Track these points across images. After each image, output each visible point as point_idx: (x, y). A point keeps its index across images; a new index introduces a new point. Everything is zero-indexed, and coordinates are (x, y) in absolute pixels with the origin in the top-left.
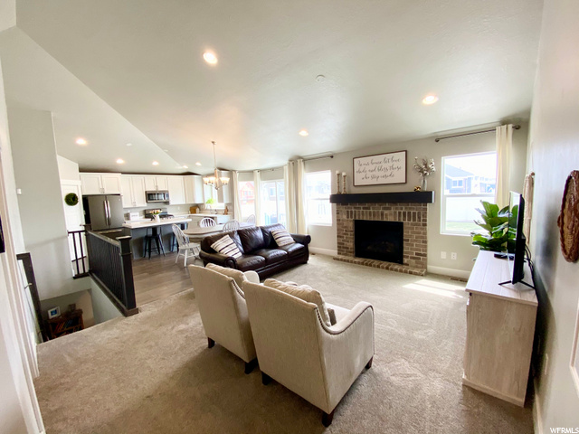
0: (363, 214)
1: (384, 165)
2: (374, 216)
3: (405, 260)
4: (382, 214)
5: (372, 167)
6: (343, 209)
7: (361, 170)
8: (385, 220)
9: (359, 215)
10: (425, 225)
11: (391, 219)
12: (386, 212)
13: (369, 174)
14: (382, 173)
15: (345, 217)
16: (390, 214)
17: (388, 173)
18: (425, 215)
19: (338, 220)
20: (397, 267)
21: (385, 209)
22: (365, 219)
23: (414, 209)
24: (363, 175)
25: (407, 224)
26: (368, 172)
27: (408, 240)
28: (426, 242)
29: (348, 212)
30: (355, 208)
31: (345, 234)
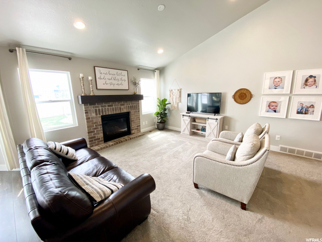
0: (108, 110)
1: (119, 77)
2: (116, 110)
3: (133, 132)
4: (120, 109)
5: (110, 77)
6: (91, 108)
7: (102, 77)
8: (122, 112)
9: (105, 111)
10: (139, 111)
11: (125, 111)
12: (122, 107)
13: (108, 82)
14: (116, 82)
15: (94, 115)
16: (124, 108)
17: (120, 83)
18: (139, 107)
19: (88, 119)
20: (131, 136)
21: (122, 105)
23: (134, 103)
24: (103, 81)
25: (132, 112)
26: (107, 80)
27: (133, 121)
28: (139, 119)
29: (96, 110)
30: (102, 106)
31: (96, 129)
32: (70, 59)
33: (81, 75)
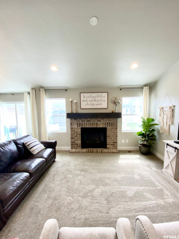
0: (87, 124)
1: (97, 99)
2: (93, 125)
3: (108, 146)
4: (97, 124)
5: (91, 99)
6: (75, 121)
7: (85, 100)
8: (98, 127)
9: (84, 125)
10: (117, 128)
11: (101, 126)
12: (99, 123)
13: (89, 103)
14: (96, 103)
15: (76, 126)
16: (101, 124)
17: (99, 103)
18: (116, 124)
19: (72, 128)
20: (105, 150)
21: (98, 121)
22: (88, 127)
23: (112, 121)
24: (86, 103)
25: (109, 128)
26: (88, 101)
27: (109, 136)
28: (117, 136)
29: (78, 123)
30: (82, 121)
31: (76, 136)
32: (66, 90)
33: (71, 100)
